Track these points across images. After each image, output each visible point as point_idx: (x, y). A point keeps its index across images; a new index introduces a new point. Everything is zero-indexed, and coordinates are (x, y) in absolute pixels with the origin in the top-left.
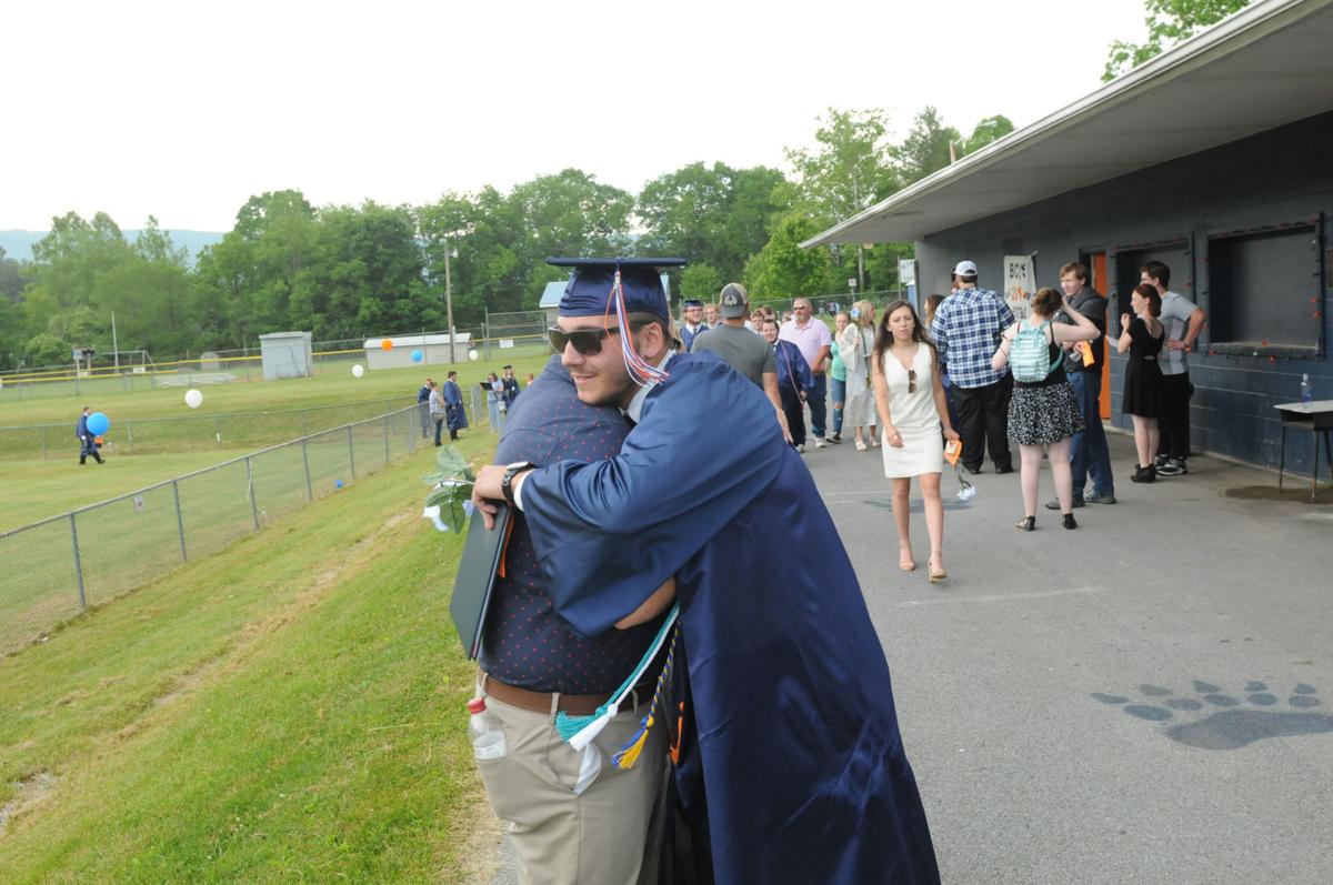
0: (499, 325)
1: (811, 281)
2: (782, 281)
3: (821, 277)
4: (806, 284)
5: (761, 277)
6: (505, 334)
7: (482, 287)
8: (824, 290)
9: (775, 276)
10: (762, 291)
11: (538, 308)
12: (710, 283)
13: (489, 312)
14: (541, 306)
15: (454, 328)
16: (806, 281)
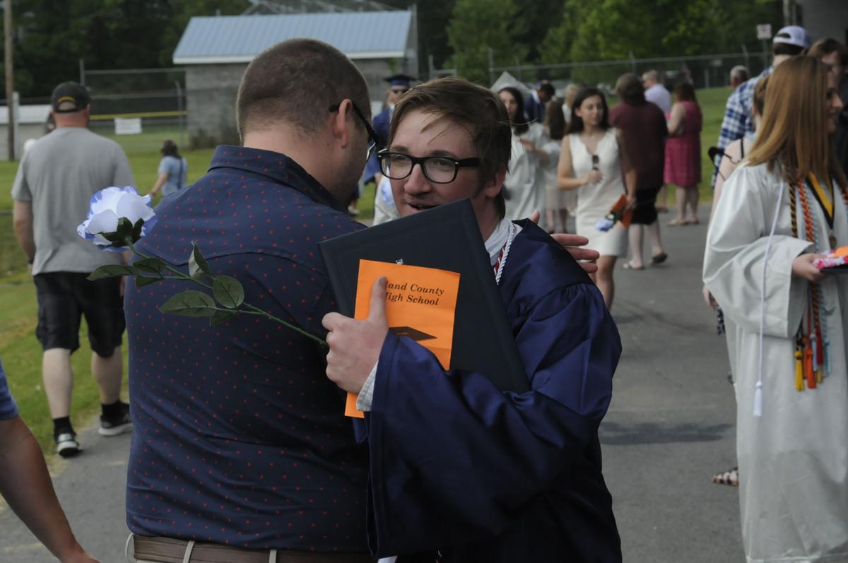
0: (118, 91)
1: (682, 28)
2: (632, 27)
3: (700, 21)
4: (673, 34)
5: (592, 19)
6: (128, 108)
7: (85, 21)
8: (708, 45)
9: (615, 16)
10: (594, 45)
11: (170, 64)
12: (504, 25)
13: (87, 67)
14: (177, 60)
15: (16, 96)
16: (674, 27)
